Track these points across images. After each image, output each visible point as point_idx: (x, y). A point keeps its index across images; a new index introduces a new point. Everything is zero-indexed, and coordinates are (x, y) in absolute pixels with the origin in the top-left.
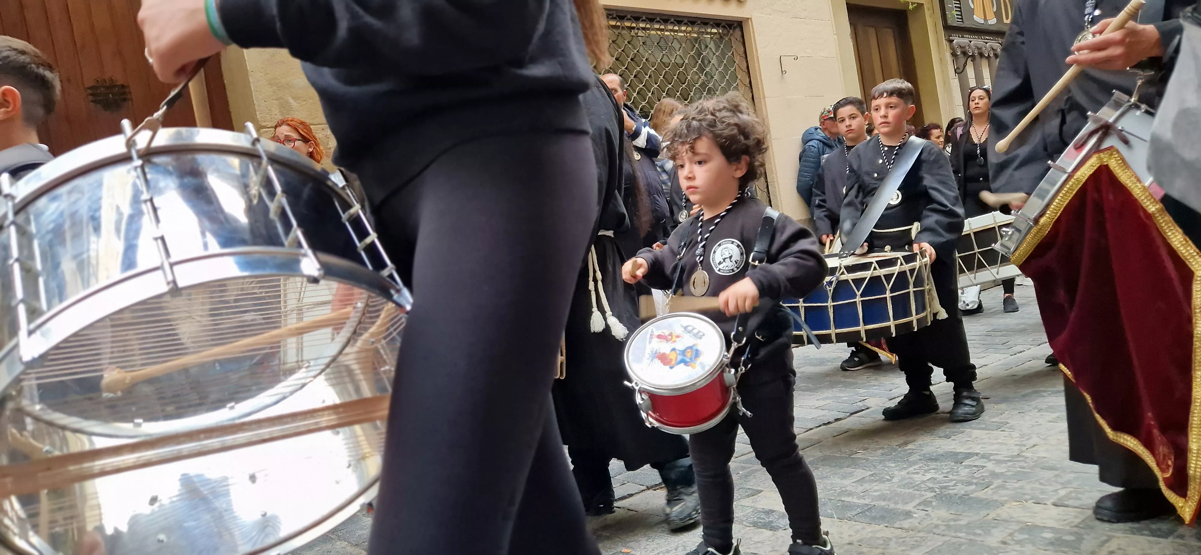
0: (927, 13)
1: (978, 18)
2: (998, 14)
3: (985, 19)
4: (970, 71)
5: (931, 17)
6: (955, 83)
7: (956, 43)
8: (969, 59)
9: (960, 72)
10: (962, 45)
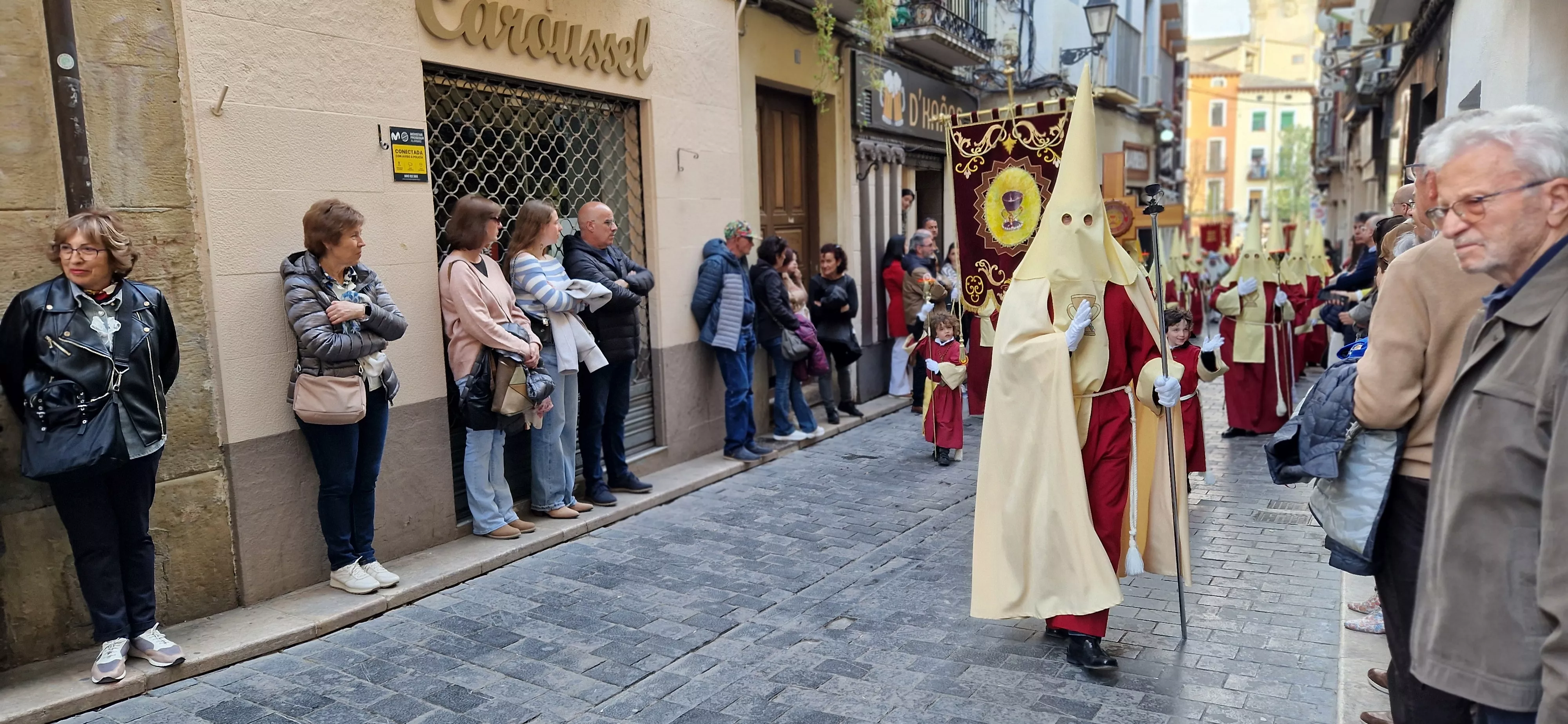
0: (837, 106)
1: (886, 119)
2: (905, 116)
3: (893, 120)
4: (871, 177)
5: (841, 110)
6: (855, 189)
7: (863, 145)
8: (873, 167)
9: (862, 178)
10: (868, 148)
